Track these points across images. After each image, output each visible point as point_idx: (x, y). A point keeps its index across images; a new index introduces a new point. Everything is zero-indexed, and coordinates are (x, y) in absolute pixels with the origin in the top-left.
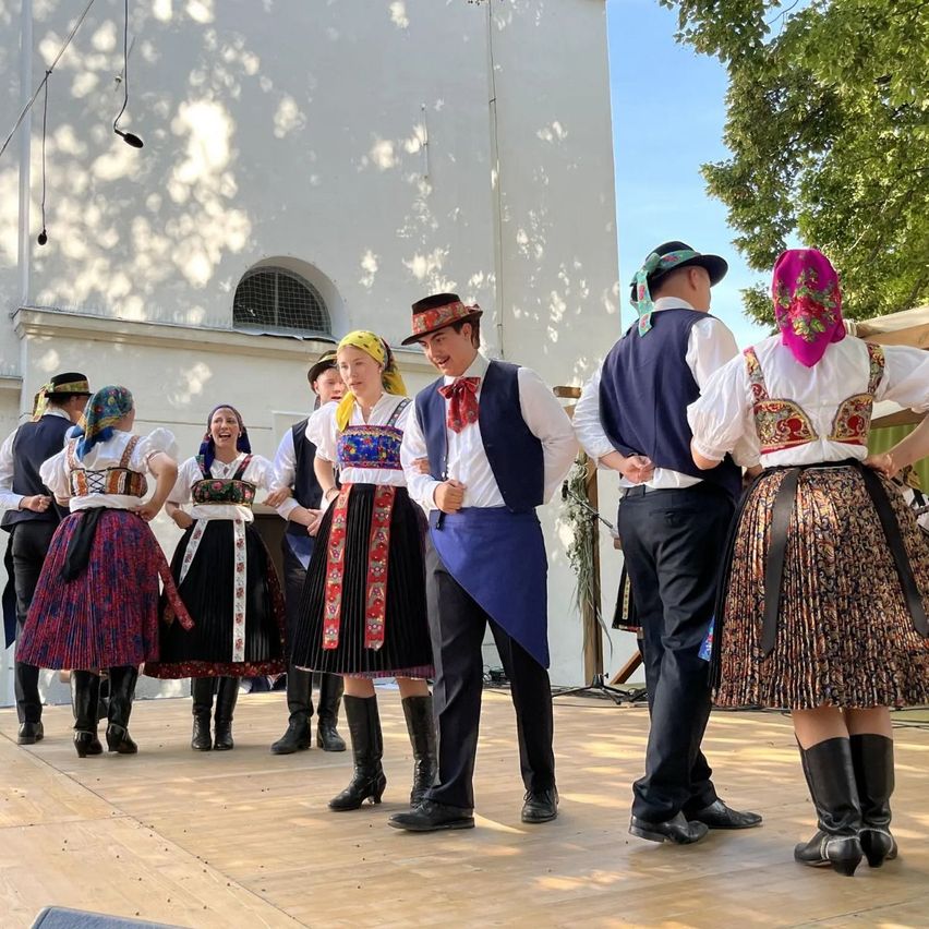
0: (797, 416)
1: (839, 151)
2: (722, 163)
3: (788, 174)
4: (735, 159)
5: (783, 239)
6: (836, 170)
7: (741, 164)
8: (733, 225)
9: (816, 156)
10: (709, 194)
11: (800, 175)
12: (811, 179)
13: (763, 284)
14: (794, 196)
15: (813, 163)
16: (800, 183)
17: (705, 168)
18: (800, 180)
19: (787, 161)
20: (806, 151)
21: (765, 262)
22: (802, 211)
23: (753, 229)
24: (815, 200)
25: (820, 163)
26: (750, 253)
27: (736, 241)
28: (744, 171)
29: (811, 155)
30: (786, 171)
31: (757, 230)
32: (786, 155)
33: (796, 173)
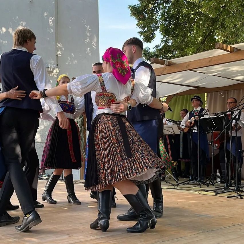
0: (114, 99)
1: (174, 4)
2: (136, 5)
3: (157, 11)
4: (140, 4)
5: (155, 32)
6: (172, 11)
7: (142, 6)
8: (138, 27)
9: (167, 5)
10: (131, 15)
11: (161, 11)
12: (165, 13)
13: (148, 47)
14: (159, 18)
15: (165, 7)
16: (161, 14)
17: (130, 6)
18: (161, 13)
19: (156, 6)
20: (163, 3)
21: (149, 40)
22: (161, 23)
23: (145, 28)
24: (166, 20)
25: (167, 8)
26: (144, 36)
27: (139, 32)
28: (142, 9)
29: (165, 5)
30: (156, 10)
31: (146, 29)
32: (156, 4)
33: (159, 11)
